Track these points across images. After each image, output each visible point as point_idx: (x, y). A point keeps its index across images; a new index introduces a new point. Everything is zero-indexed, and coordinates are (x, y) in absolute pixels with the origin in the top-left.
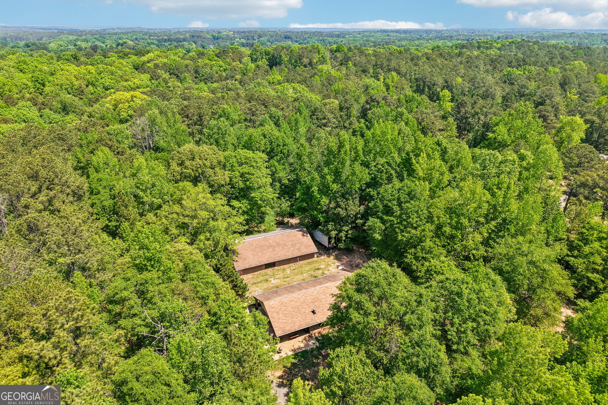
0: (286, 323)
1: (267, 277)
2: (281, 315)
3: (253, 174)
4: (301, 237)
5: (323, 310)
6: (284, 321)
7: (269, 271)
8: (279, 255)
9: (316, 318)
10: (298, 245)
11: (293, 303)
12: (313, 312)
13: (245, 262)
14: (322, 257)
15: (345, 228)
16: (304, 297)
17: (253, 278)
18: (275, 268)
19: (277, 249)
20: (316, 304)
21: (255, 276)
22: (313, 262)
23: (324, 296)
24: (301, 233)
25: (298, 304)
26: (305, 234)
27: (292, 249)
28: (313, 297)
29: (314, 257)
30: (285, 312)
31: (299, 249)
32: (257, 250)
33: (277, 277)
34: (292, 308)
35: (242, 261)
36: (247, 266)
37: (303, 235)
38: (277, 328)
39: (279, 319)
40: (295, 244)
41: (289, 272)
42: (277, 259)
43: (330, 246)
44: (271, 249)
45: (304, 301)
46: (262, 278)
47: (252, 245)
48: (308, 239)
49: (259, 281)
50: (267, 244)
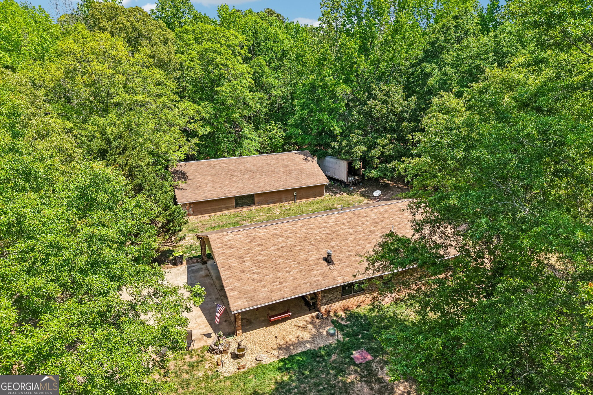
0: (260, 281)
1: (237, 219)
2: (247, 264)
3: (219, 53)
4: (303, 162)
5: (350, 256)
6: (256, 276)
7: (244, 211)
8: (261, 184)
9: (335, 273)
10: (295, 172)
11: (281, 239)
12: (328, 260)
13: (197, 192)
14: (338, 196)
15: (382, 141)
16: (304, 230)
17: (211, 220)
18: (254, 208)
19: (259, 176)
20: (333, 244)
21: (215, 218)
22: (321, 202)
23: (351, 231)
24: (302, 156)
25: (290, 242)
26: (309, 158)
27: (284, 177)
28: (325, 231)
29: (322, 195)
30: (260, 258)
31: (297, 178)
32: (221, 176)
33: (257, 219)
34: (277, 249)
35: (192, 189)
36: (200, 198)
37: (306, 160)
38: (235, 293)
39: (243, 271)
40: (291, 171)
41: (278, 213)
42: (257, 190)
43: (349, 179)
44: (247, 176)
45: (306, 239)
46: (226, 221)
47: (214, 168)
48: (313, 166)
49: (221, 224)
50: (242, 168)
